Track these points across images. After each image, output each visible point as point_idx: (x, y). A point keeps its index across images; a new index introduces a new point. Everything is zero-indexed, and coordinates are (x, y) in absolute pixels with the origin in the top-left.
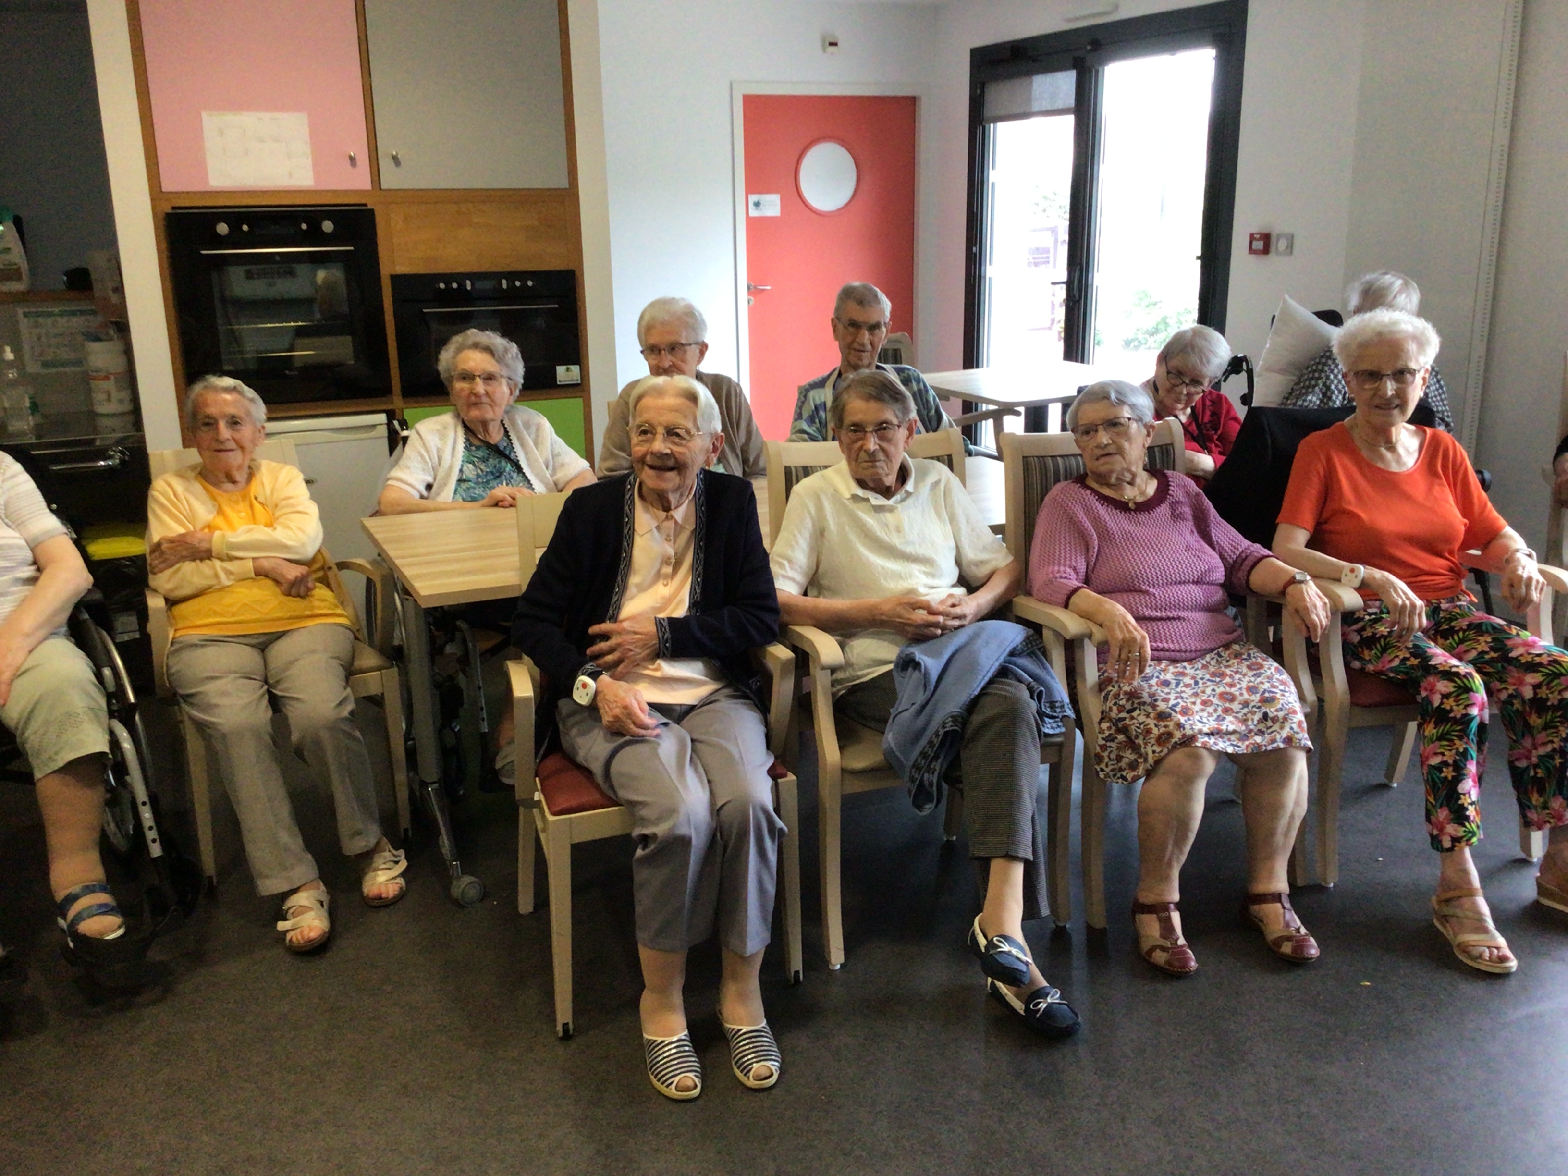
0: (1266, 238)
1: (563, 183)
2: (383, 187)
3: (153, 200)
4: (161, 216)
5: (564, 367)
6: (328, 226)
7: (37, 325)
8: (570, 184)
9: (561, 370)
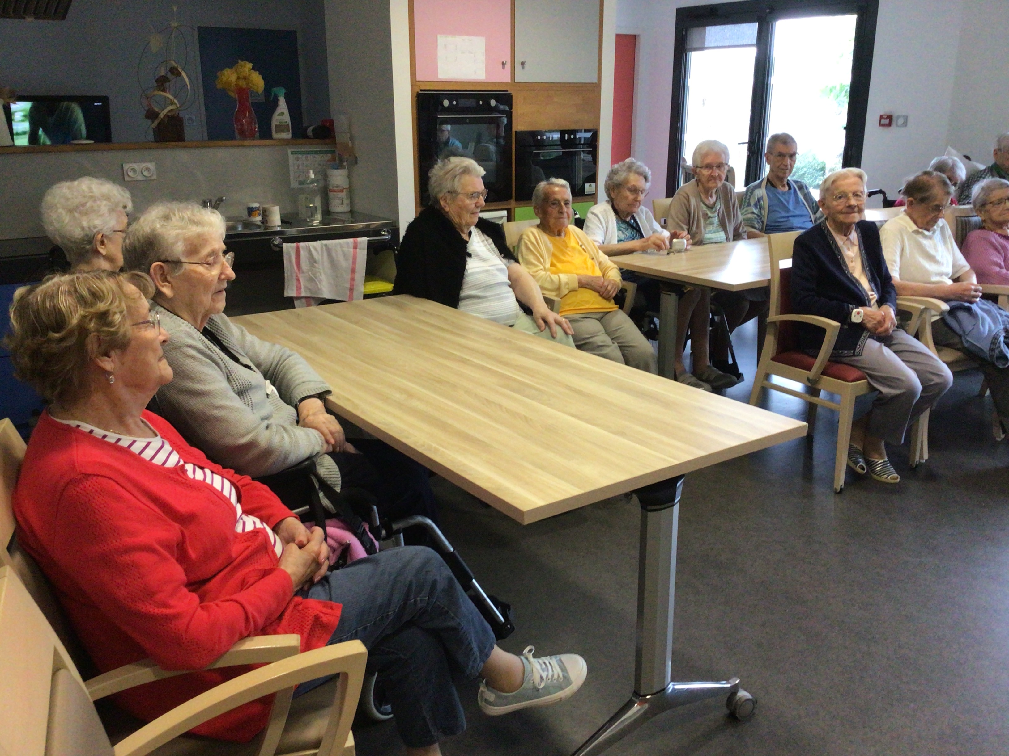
0: (890, 117)
1: (595, 81)
2: (517, 80)
3: (412, 86)
4: (415, 94)
5: (589, 184)
6: (493, 103)
7: (297, 159)
8: (598, 81)
9: (587, 185)
